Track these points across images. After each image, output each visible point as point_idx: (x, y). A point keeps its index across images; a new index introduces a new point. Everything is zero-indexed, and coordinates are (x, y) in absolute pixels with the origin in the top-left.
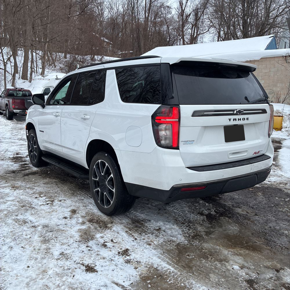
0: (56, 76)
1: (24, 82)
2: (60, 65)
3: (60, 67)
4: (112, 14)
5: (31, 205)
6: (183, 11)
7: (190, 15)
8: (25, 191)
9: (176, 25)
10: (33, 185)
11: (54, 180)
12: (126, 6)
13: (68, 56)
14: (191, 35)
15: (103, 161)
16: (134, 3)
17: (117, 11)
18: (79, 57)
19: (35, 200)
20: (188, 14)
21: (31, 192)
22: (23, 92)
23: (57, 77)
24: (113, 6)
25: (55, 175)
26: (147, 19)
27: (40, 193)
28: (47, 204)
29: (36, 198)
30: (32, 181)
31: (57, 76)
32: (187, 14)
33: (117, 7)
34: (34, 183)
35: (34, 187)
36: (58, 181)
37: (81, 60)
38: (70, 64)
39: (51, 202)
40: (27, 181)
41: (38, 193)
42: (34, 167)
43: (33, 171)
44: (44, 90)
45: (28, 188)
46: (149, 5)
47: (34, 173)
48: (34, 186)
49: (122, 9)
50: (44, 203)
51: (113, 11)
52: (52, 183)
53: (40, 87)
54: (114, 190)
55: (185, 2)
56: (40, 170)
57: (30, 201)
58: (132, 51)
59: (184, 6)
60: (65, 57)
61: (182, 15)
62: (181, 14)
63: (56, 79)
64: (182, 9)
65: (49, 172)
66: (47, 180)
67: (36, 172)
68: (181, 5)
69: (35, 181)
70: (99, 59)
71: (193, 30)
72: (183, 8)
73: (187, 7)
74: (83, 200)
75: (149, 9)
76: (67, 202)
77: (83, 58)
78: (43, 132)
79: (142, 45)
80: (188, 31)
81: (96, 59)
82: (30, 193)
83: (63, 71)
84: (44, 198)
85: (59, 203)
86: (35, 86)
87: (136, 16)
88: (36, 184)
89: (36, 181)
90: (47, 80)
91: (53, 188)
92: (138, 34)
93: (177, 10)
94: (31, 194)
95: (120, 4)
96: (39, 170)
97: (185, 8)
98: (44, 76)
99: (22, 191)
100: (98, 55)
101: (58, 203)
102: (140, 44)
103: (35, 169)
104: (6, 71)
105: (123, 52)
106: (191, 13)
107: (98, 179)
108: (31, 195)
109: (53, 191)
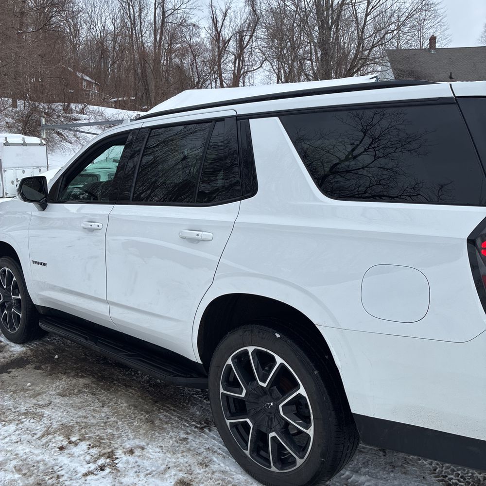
0: (4, 139)
2: (6, 119)
3: (7, 123)
4: (94, 33)
5: (58, 477)
6: (219, 34)
7: (229, 40)
8: (20, 426)
9: (208, 55)
10: (34, 401)
11: (82, 381)
12: (118, 21)
13: (20, 103)
14: (234, 73)
15: (265, 350)
16: (134, 17)
17: (103, 28)
18: (42, 106)
19: (63, 459)
20: (227, 39)
21: (40, 429)
23: (7, 142)
24: (96, 21)
25: (75, 364)
26: (157, 44)
27: (66, 430)
28: (102, 468)
29: (62, 448)
30: (27, 390)
31: (6, 138)
32: (225, 39)
33: (103, 22)
34: (35, 396)
35: (39, 410)
36: (93, 382)
37: (46, 111)
38: (26, 117)
39: (108, 460)
40: (13, 388)
41: (59, 430)
42: (13, 344)
43: (15, 356)
45: (26, 414)
46: (160, 21)
47: (19, 363)
48: (41, 406)
49: (112, 26)
50: (93, 466)
51: (95, 29)
52: (80, 392)
54: (311, 432)
55: (221, 19)
56: (31, 350)
57: (50, 464)
58: (134, 98)
59: (219, 25)
60: (14, 105)
61: (218, 40)
62: (216, 37)
63: (4, 144)
64: (217, 30)
65: (56, 356)
66: (63, 383)
67: (22, 358)
68: (215, 23)
69: (34, 387)
70: (78, 110)
71: (237, 64)
72: (219, 29)
73: (225, 27)
74: (185, 439)
75: (160, 27)
76: (148, 452)
77: (51, 108)
78: (44, 264)
79: (152, 87)
80: (229, 66)
81: (74, 109)
82: (39, 434)
83: (13, 130)
84: (84, 445)
85: (131, 459)
87: (139, 38)
88: (39, 397)
89: (38, 389)
91: (92, 408)
92: (144, 68)
93: (209, 31)
94: (43, 436)
95: (108, 18)
96: (29, 353)
97: (222, 29)
99: (12, 427)
100: (76, 102)
101: (128, 462)
102: (148, 85)
103: (17, 349)
105: (120, 99)
106: (231, 37)
107: (243, 395)
108: (44, 440)
109: (94, 417)
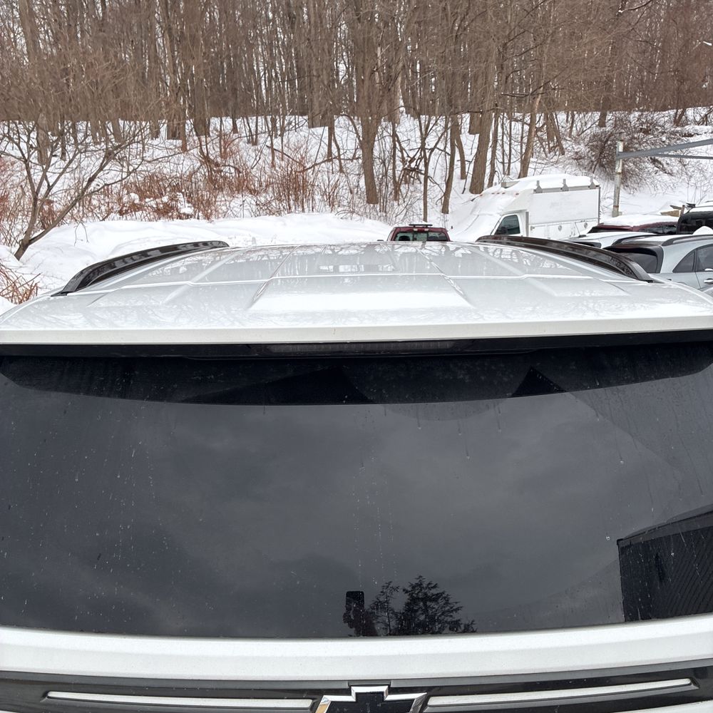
0: (536, 183)
1: (472, 200)
22: (428, 235)
23: (539, 187)
31: (538, 182)
44: (500, 221)
53: (491, 215)
60: (601, 123)
63: (535, 190)
70: (697, 118)
77: (650, 122)
86: (482, 212)
90: (512, 194)
98: (507, 186)
104: (429, 177)
